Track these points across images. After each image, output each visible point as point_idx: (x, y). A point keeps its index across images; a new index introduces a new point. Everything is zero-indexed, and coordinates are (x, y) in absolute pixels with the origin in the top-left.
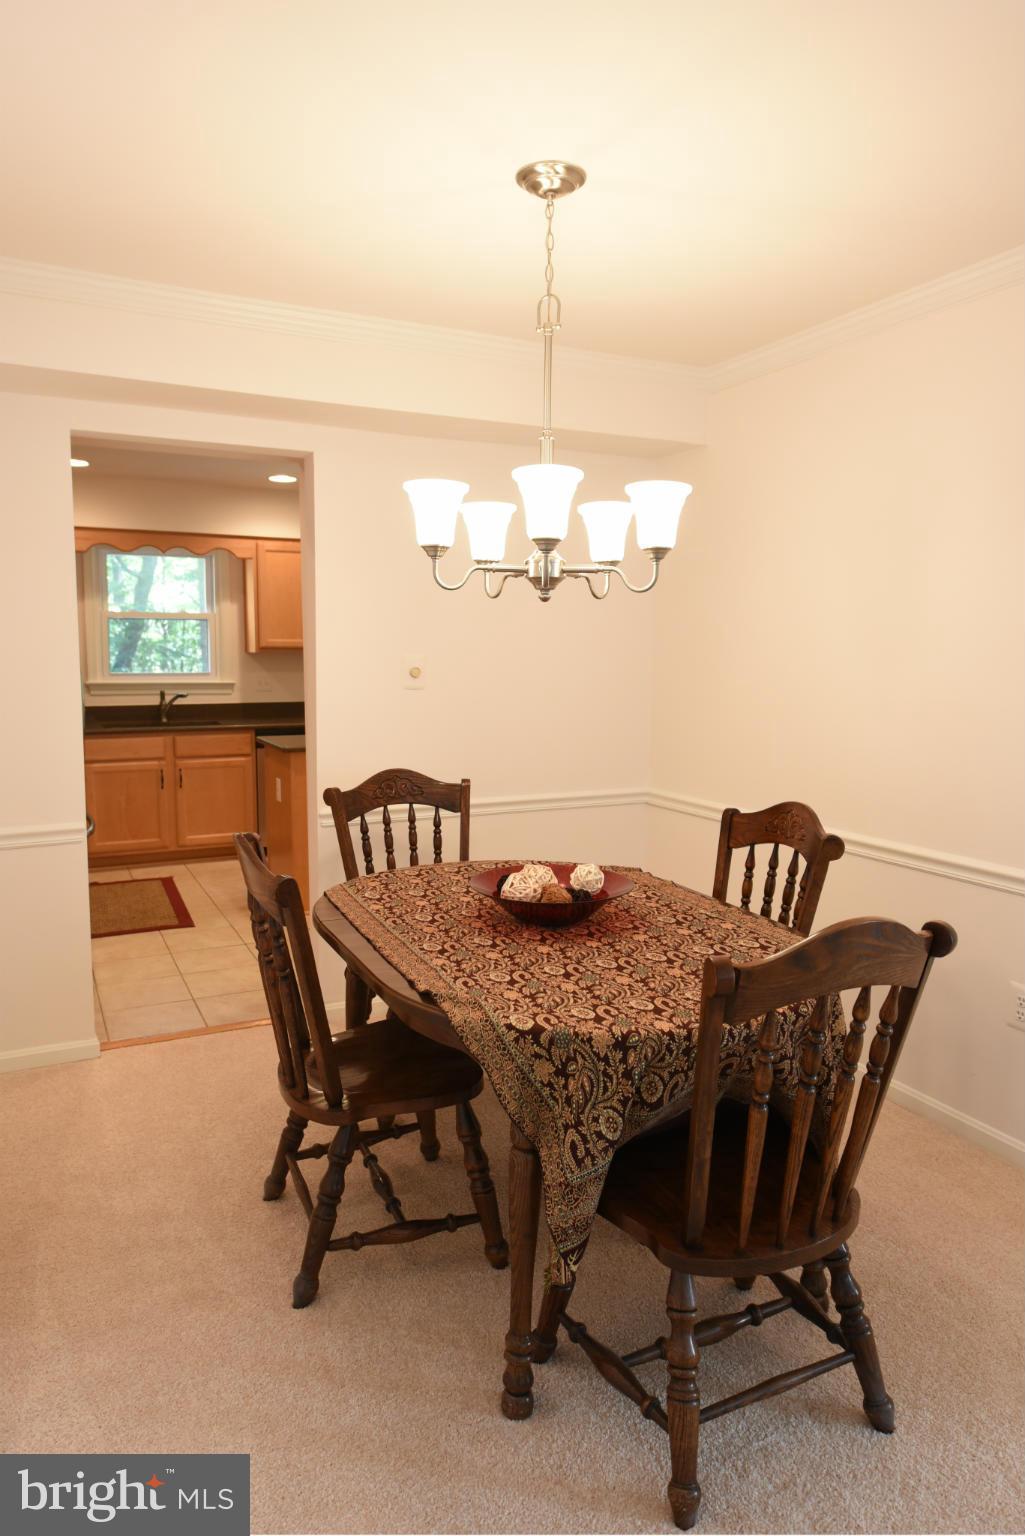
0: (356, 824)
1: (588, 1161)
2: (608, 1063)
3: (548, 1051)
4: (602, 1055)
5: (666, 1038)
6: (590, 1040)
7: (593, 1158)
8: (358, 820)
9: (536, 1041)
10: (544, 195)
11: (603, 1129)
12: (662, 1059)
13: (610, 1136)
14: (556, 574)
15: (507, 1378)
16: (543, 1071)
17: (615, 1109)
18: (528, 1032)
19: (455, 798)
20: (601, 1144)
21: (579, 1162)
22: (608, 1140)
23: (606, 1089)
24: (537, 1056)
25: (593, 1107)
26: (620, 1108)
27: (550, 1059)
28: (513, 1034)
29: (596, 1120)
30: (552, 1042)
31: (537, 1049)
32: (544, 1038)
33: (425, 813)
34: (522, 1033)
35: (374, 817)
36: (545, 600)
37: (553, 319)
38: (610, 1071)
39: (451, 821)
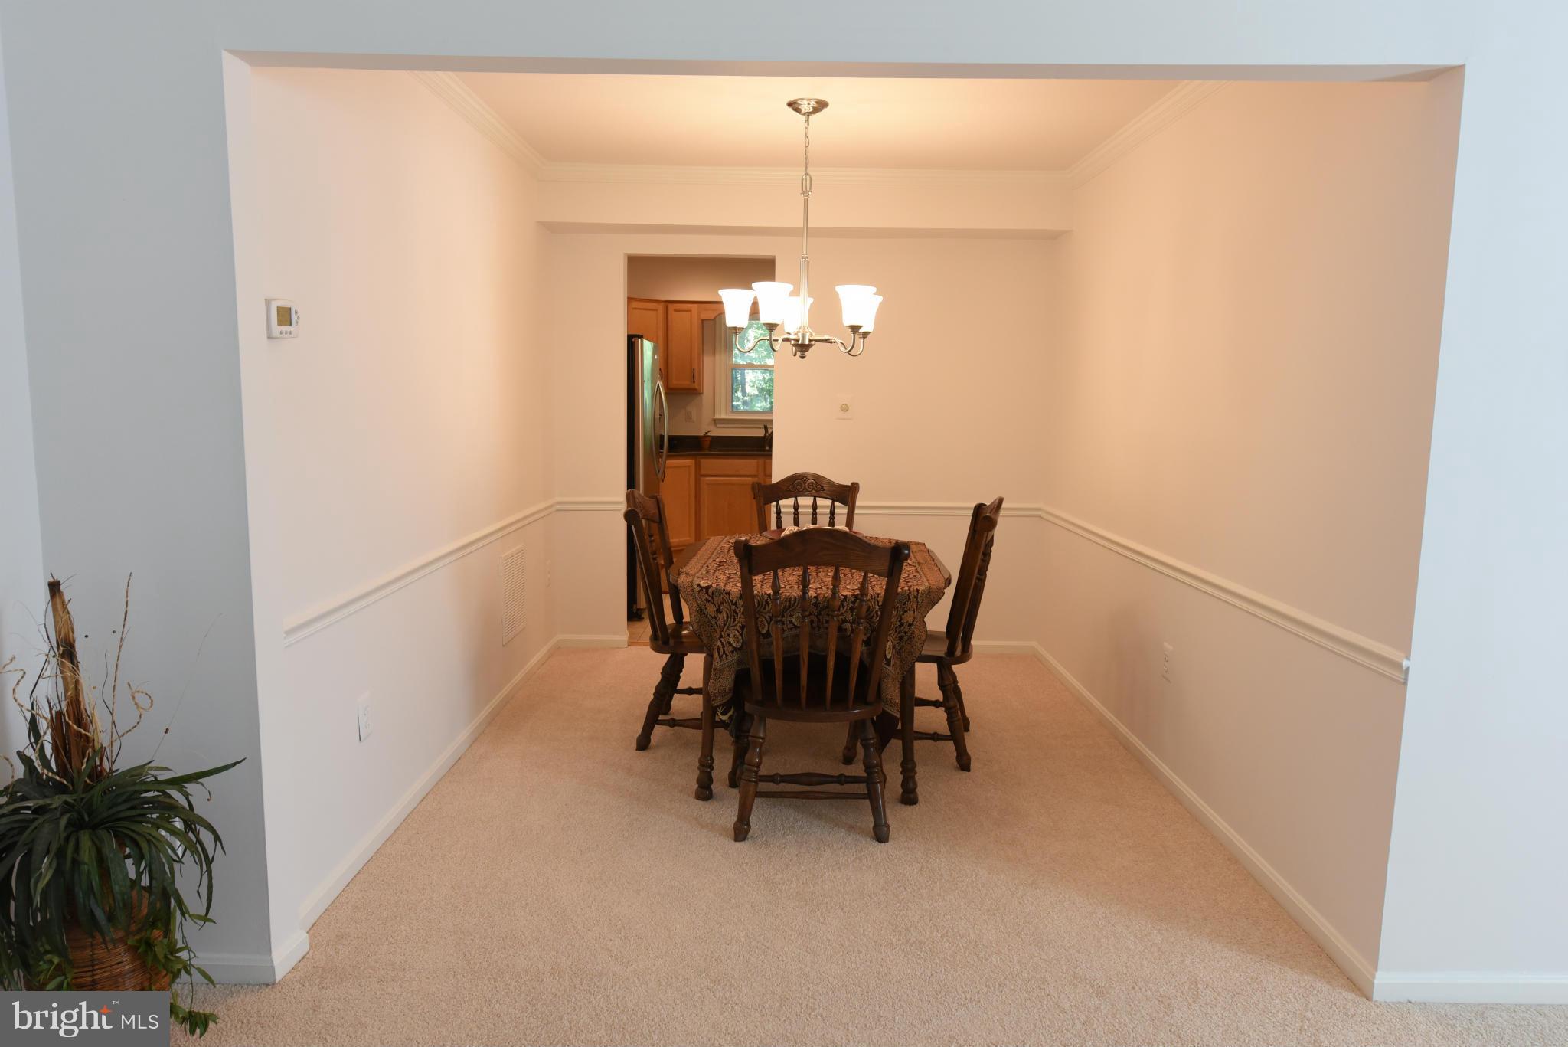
0: (774, 506)
1: (724, 657)
2: (736, 607)
3: (712, 598)
4: (734, 601)
5: (766, 596)
6: (729, 593)
7: (726, 656)
8: (775, 503)
9: (707, 593)
10: (804, 114)
11: (731, 640)
12: (765, 608)
13: (734, 645)
14: (807, 342)
15: (699, 781)
16: (711, 609)
17: (737, 631)
18: (704, 588)
19: (846, 494)
20: (731, 649)
21: (720, 657)
22: (733, 647)
23: (735, 620)
24: (707, 600)
25: (728, 628)
26: (740, 630)
27: (713, 603)
28: (699, 588)
29: (728, 635)
30: (713, 593)
31: (707, 596)
32: (710, 590)
33: (824, 503)
34: (702, 588)
35: (787, 503)
36: (803, 357)
37: (808, 189)
38: (737, 611)
39: (841, 510)
